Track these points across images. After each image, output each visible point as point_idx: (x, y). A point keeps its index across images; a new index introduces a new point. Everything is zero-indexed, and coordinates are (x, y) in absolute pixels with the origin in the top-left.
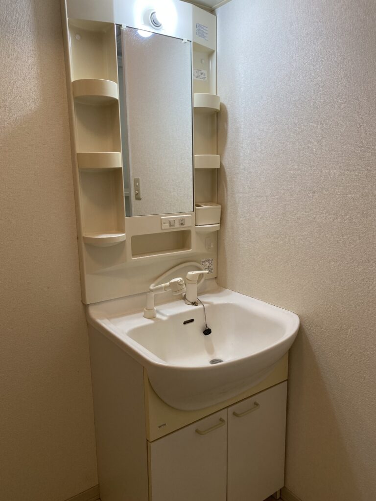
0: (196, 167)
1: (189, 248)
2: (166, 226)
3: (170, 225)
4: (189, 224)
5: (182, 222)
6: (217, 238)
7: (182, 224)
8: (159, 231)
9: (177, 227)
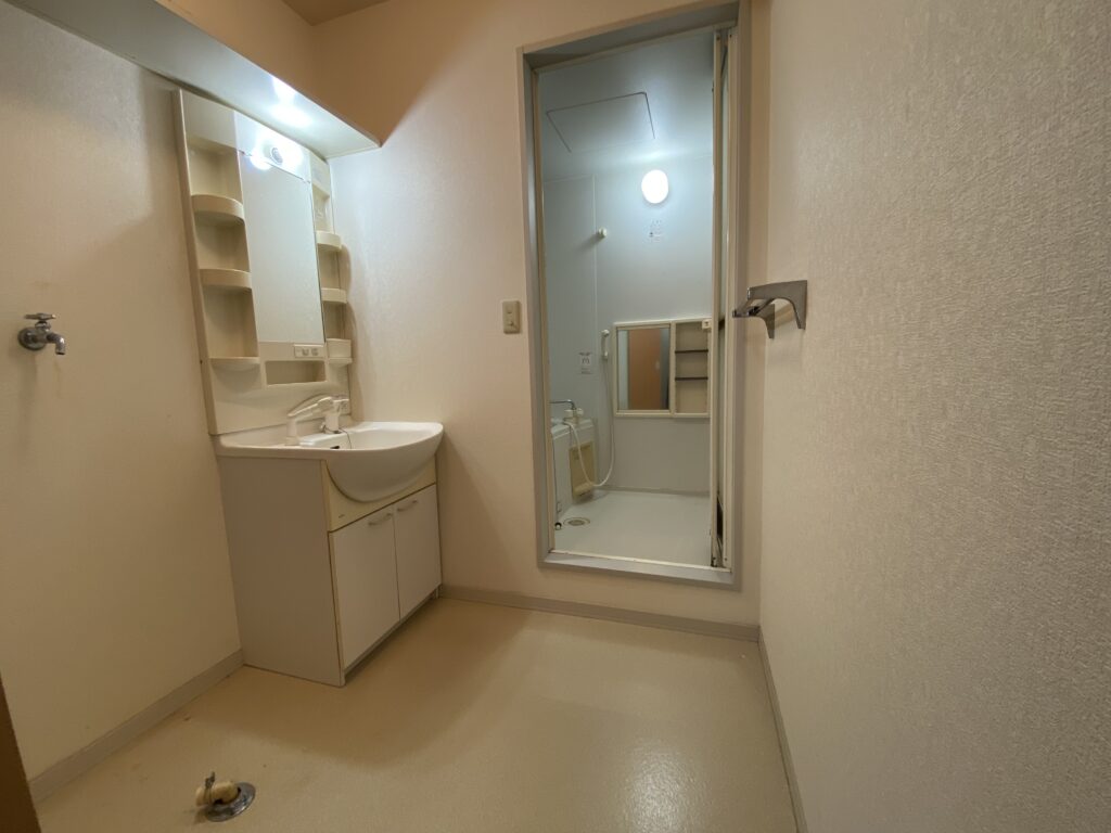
0: (325, 299)
1: (323, 380)
2: (300, 354)
3: (304, 353)
4: (322, 355)
5: (315, 351)
6: (348, 371)
7: (316, 354)
8: (292, 359)
9: (310, 357)
